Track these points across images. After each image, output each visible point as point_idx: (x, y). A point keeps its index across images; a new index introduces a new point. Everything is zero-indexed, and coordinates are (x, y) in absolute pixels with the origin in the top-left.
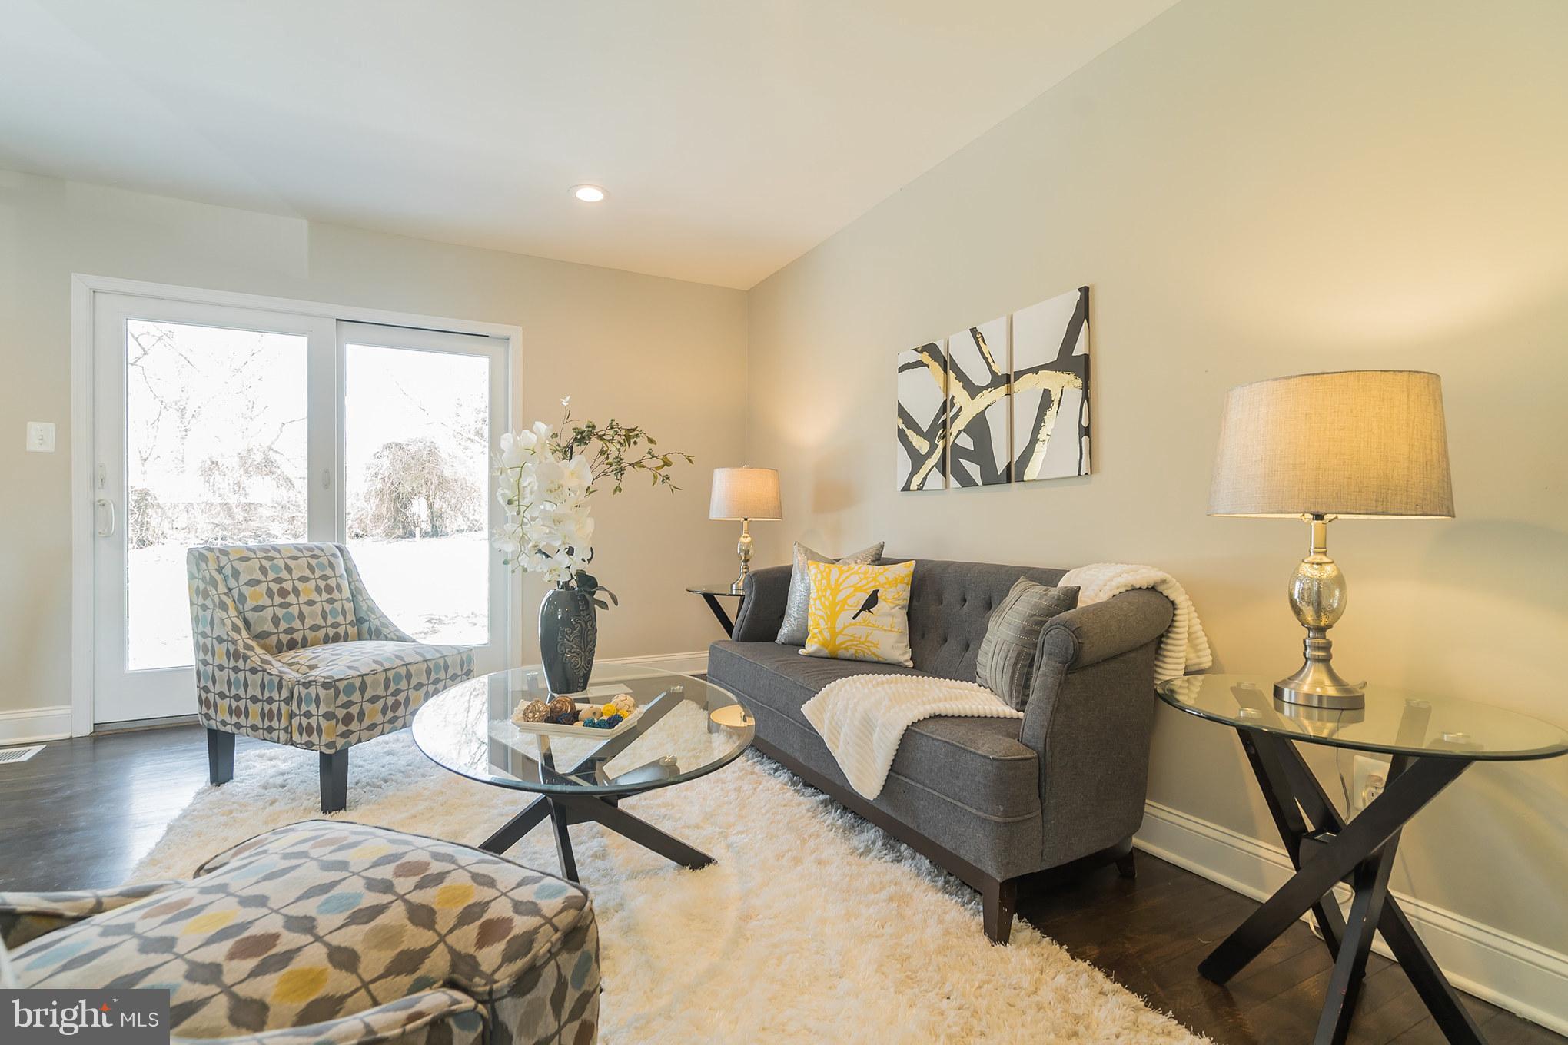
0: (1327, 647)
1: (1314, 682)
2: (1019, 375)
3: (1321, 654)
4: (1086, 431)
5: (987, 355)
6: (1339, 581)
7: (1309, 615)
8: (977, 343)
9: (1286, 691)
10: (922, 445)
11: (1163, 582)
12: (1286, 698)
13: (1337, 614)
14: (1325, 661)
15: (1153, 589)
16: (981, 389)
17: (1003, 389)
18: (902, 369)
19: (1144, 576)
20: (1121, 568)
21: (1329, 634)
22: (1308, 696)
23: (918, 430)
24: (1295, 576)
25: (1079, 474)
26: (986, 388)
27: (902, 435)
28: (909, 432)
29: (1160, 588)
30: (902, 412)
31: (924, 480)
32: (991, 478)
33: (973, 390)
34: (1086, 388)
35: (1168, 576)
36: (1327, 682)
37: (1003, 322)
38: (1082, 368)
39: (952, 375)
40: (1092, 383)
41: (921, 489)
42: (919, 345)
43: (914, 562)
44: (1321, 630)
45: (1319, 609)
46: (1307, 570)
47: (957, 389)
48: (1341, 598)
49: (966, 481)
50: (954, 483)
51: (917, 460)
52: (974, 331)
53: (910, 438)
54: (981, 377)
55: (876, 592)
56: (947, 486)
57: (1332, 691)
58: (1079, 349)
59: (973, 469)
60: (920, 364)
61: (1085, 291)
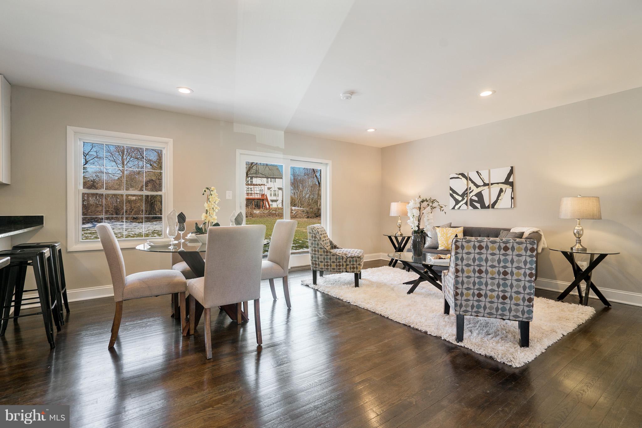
0: (580, 241)
1: (578, 246)
2: (492, 184)
3: (579, 242)
4: (512, 198)
5: (482, 178)
6: (582, 230)
7: (577, 235)
8: (479, 175)
9: (574, 248)
10: (460, 198)
11: (539, 230)
12: (574, 249)
13: (582, 235)
14: (580, 243)
15: (537, 232)
16: (480, 186)
17: (487, 187)
18: (451, 178)
19: (535, 229)
20: (529, 228)
21: (580, 238)
22: (578, 249)
23: (458, 194)
24: (574, 229)
25: (511, 207)
26: (482, 186)
27: (451, 195)
28: (454, 195)
29: (539, 232)
30: (451, 189)
31: (460, 207)
32: (483, 206)
33: (477, 186)
34: (513, 189)
35: (540, 229)
36: (580, 246)
37: (487, 171)
38: (512, 184)
39: (470, 182)
40: (514, 188)
41: (459, 209)
42: (458, 173)
43: (463, 227)
44: (579, 238)
45: (579, 234)
46: (576, 228)
47: (471, 185)
48: (582, 233)
49: (475, 207)
50: (470, 208)
51: (457, 202)
52: (477, 172)
53: (455, 196)
54: (480, 183)
55: (457, 234)
56: (468, 208)
57: (581, 248)
58: (511, 180)
59: (478, 205)
60: (458, 178)
61: (512, 167)
